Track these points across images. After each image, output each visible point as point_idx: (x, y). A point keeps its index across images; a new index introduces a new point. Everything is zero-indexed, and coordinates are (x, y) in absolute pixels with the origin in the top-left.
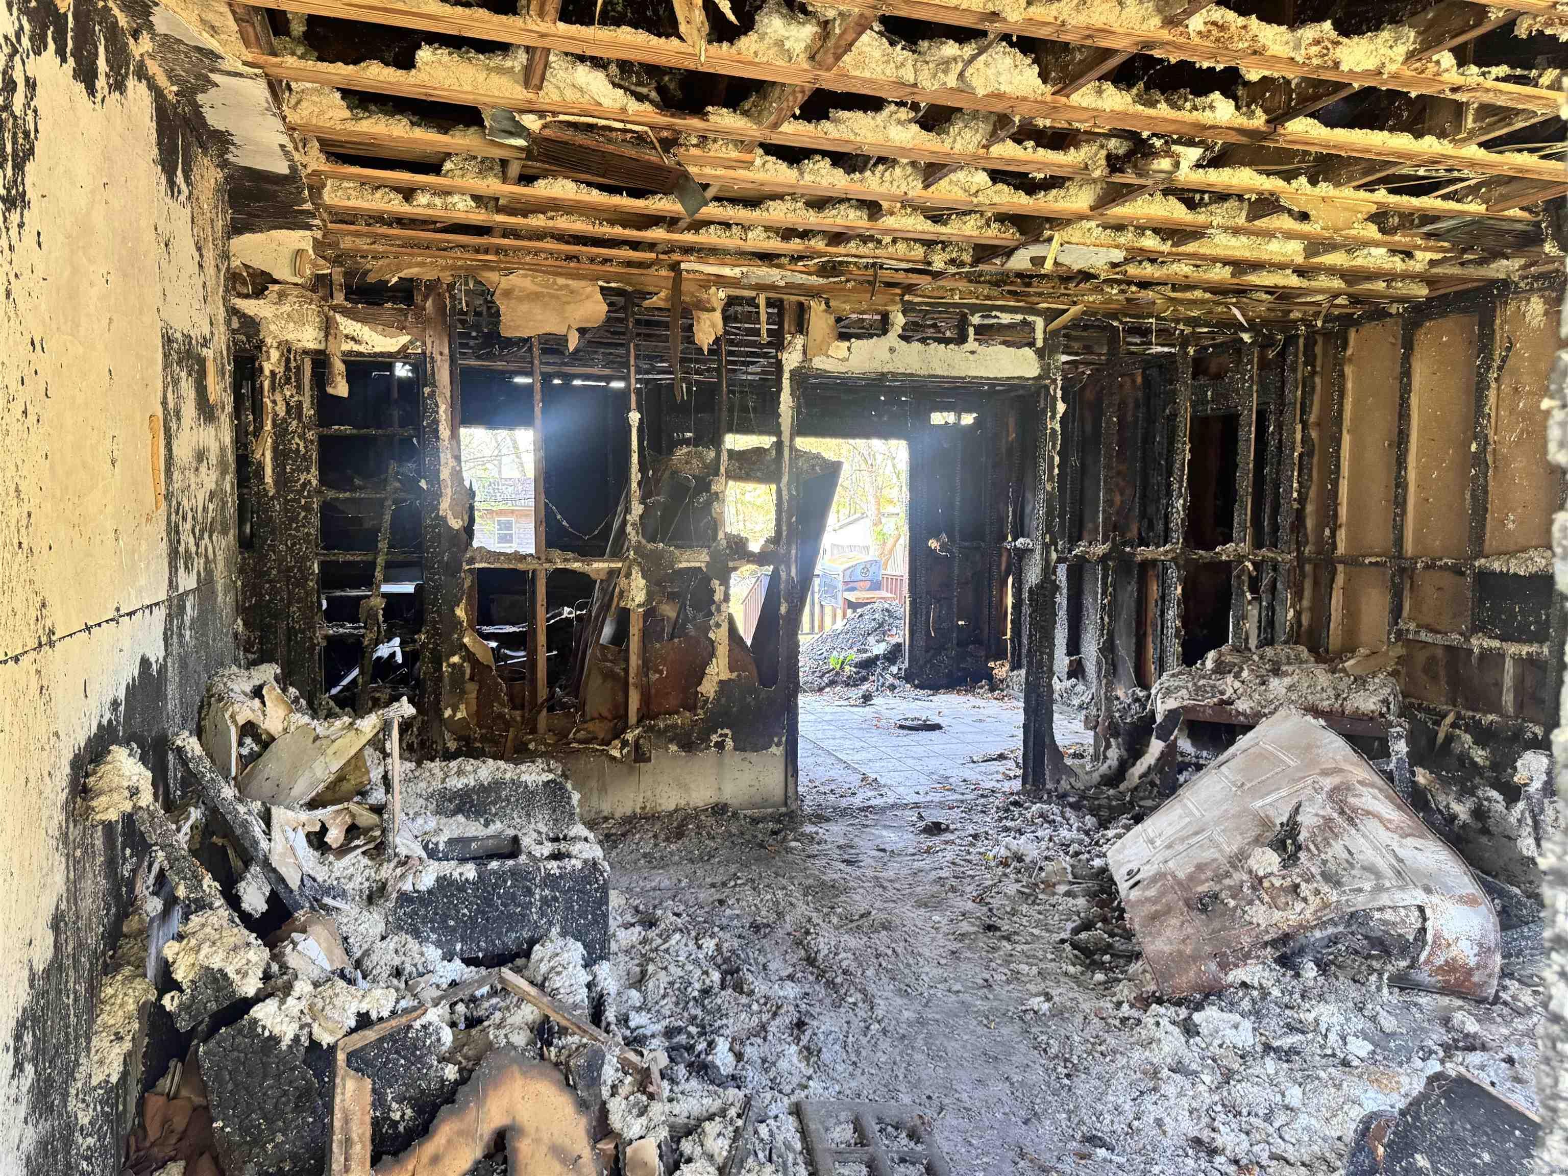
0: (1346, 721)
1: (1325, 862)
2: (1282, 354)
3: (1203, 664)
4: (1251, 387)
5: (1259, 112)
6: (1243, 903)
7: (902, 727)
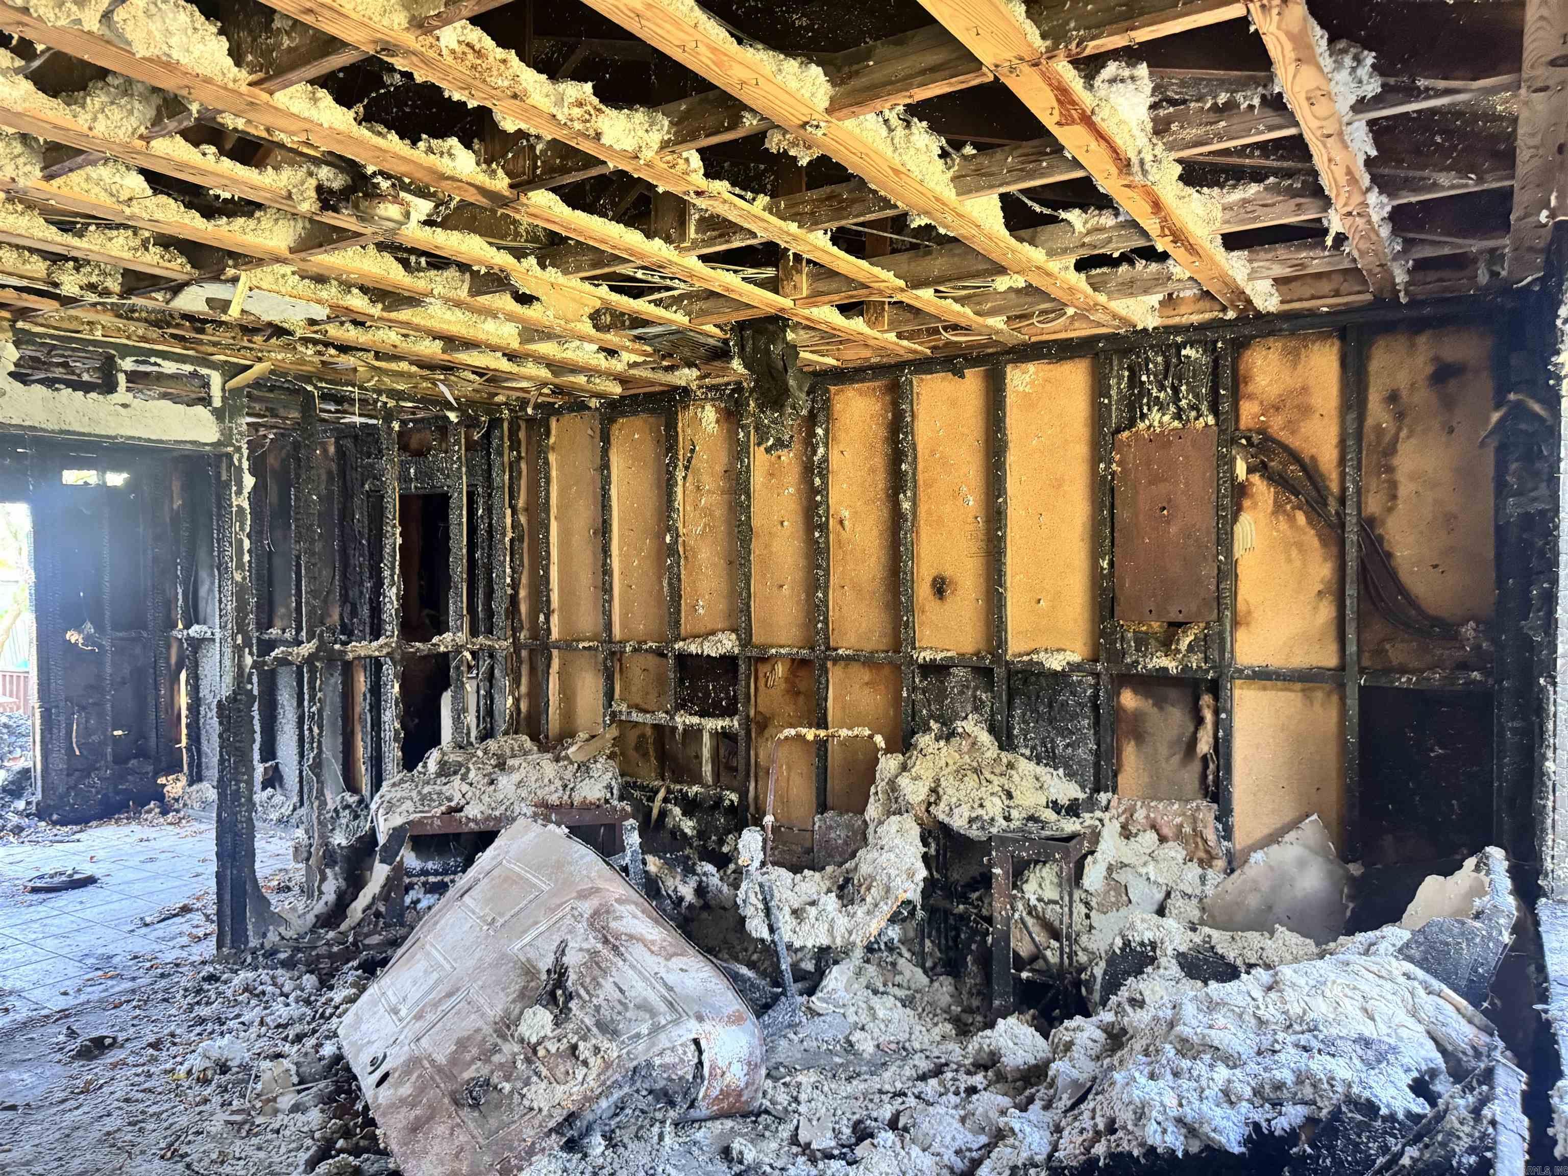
0: (574, 812)
1: (598, 1008)
2: (487, 436)
3: (425, 766)
4: (460, 468)
5: (500, 173)
6: (519, 1085)
7: (35, 890)
